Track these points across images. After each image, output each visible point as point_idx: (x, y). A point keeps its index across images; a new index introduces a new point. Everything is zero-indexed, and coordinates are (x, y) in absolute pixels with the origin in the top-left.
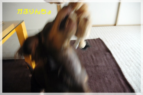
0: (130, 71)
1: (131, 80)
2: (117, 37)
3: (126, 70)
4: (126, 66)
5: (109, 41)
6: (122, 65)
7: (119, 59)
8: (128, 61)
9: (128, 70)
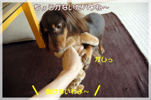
0: (145, 44)
1: (146, 53)
2: (133, 10)
3: (141, 43)
4: (142, 39)
5: (124, 15)
6: (137, 39)
7: (134, 33)
8: (144, 34)
9: (143, 42)
